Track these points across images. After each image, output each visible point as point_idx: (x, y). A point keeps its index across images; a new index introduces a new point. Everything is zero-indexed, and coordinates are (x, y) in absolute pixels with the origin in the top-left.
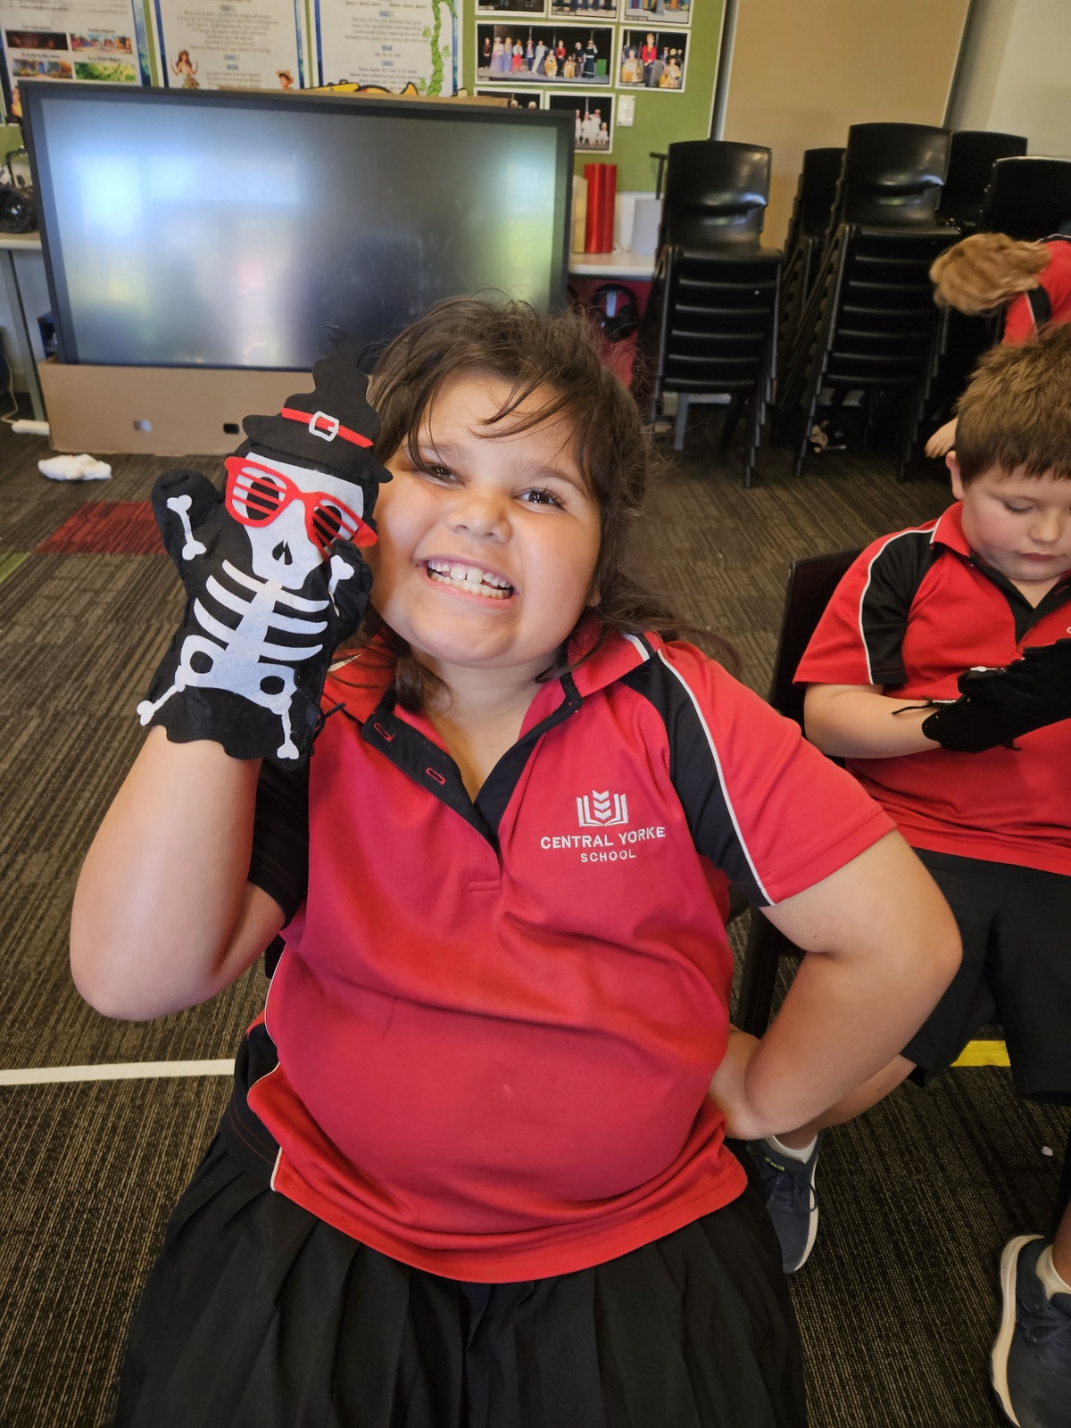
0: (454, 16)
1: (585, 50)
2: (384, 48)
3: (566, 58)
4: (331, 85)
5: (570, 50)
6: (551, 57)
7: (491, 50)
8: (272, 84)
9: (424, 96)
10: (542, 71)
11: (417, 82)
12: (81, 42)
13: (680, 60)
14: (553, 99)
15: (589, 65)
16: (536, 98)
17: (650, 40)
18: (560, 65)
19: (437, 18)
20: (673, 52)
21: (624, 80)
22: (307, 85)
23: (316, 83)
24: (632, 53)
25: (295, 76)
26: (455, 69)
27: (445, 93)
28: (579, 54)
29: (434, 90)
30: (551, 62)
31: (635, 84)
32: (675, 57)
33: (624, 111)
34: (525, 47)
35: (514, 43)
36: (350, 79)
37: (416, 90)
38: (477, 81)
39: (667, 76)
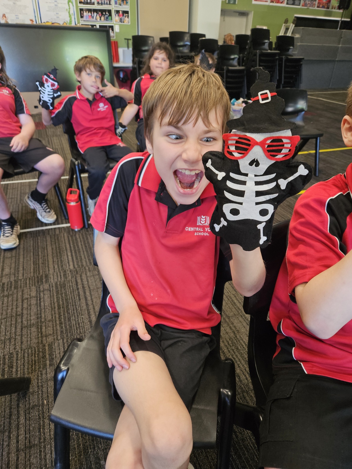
0: (73, 6)
1: (106, 14)
2: (57, 13)
3: (101, 16)
4: (44, 22)
5: (102, 14)
6: (98, 16)
7: (83, 14)
9: (68, 25)
10: (96, 19)
11: (66, 22)
13: (128, 17)
14: (100, 26)
15: (107, 18)
16: (95, 25)
17: (121, 12)
18: (100, 18)
19: (69, 6)
20: (126, 15)
21: (116, 21)
22: (38, 23)
23: (40, 22)
24: (117, 15)
26: (75, 19)
27: (73, 25)
28: (104, 15)
29: (70, 24)
30: (98, 17)
31: (118, 22)
32: (127, 16)
33: (117, 29)
34: (91, 13)
35: (89, 12)
36: (49, 21)
37: (66, 24)
38: (81, 22)
39: (126, 20)
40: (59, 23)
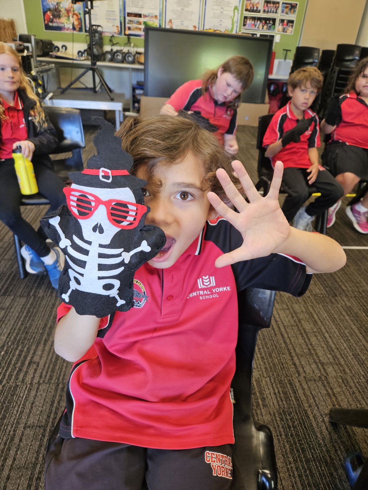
0: (238, 13)
1: (269, 23)
2: (221, 21)
3: (265, 25)
4: (207, 29)
5: (266, 23)
7: (246, 22)
8: (191, 28)
9: (229, 33)
10: (258, 28)
11: (227, 29)
12: (145, 16)
13: (292, 26)
14: (261, 35)
15: (270, 27)
16: (256, 34)
17: (286, 22)
18: (263, 26)
19: (234, 14)
20: (291, 24)
21: (278, 31)
22: (200, 29)
23: (202, 29)
24: (281, 24)
25: (197, 27)
26: (237, 26)
27: (234, 33)
28: (268, 24)
29: (231, 31)
30: (261, 25)
31: (281, 32)
33: (277, 39)
34: (255, 21)
35: (252, 21)
36: (212, 28)
37: (228, 31)
38: (242, 30)
39: (289, 30)
40: (220, 30)
